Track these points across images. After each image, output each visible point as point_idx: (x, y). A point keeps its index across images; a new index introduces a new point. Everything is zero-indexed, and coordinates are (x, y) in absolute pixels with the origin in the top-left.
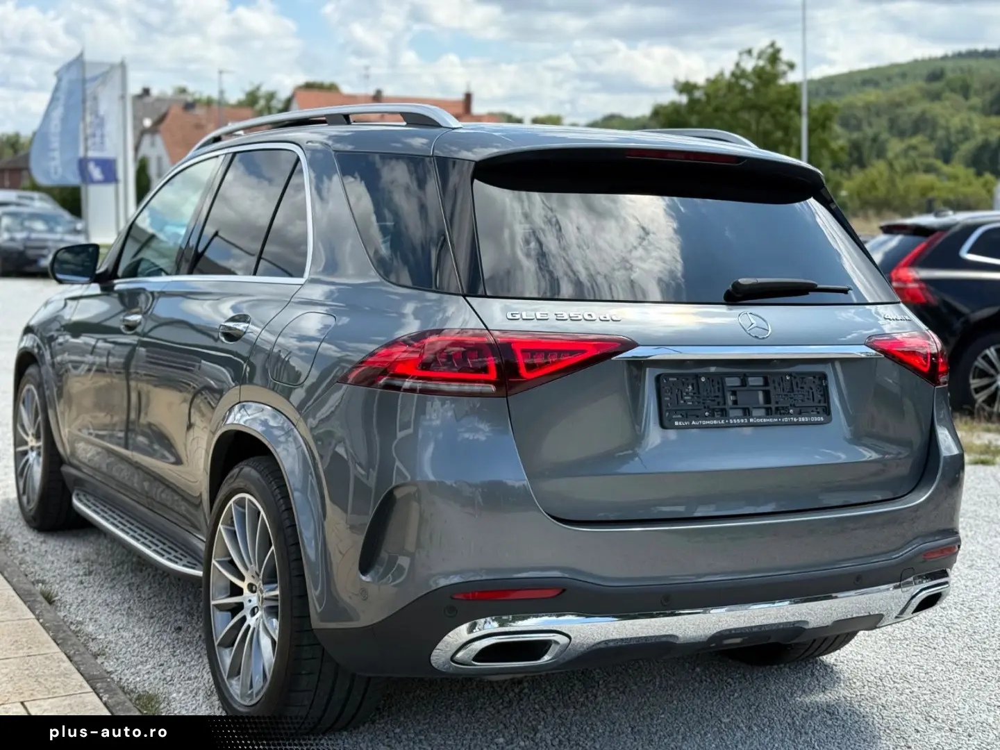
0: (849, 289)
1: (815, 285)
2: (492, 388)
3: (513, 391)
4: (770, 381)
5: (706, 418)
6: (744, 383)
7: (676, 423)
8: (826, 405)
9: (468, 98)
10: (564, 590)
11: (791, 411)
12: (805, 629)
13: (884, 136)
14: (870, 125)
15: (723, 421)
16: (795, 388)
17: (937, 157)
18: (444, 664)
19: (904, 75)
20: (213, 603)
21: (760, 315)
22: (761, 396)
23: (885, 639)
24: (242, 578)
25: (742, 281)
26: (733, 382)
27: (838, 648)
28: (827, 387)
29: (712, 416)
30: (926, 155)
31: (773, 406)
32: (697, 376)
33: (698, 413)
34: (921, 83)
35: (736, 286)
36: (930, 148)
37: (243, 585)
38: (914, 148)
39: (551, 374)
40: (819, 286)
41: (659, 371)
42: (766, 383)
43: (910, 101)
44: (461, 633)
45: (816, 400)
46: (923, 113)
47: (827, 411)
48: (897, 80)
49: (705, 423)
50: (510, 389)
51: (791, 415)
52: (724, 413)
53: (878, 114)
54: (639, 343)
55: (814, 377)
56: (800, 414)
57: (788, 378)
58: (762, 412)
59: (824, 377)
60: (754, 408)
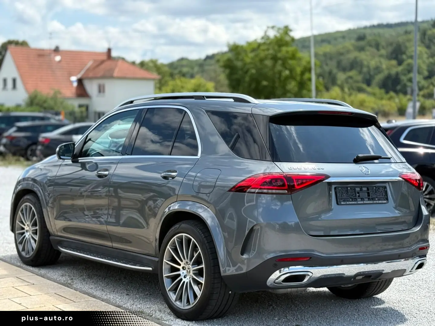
0: (391, 158)
1: (381, 157)
2: (287, 191)
3: (293, 193)
4: (369, 188)
5: (350, 201)
6: (361, 190)
7: (342, 203)
8: (387, 197)
9: (109, 50)
10: (311, 258)
11: (376, 199)
12: (383, 273)
13: (335, 71)
14: (327, 65)
15: (356, 203)
16: (377, 192)
17: (363, 82)
18: (271, 284)
19: (343, 37)
20: (164, 276)
21: (366, 167)
22: (366, 194)
23: (397, 291)
24: (180, 265)
25: (360, 155)
26: (358, 189)
27: (383, 291)
28: (387, 191)
29: (352, 201)
30: (357, 82)
31: (371, 197)
32: (347, 188)
33: (348, 200)
34: (353, 42)
35: (358, 157)
36: (360, 78)
37: (180, 267)
38: (351, 77)
39: (304, 187)
40: (382, 157)
41: (335, 186)
42: (368, 190)
43: (348, 51)
44: (277, 274)
45: (384, 195)
46: (356, 58)
47: (387, 199)
48: (340, 40)
49: (350, 203)
50: (292, 192)
51: (376, 200)
52: (356, 200)
53: (331, 59)
54: (331, 176)
55: (383, 188)
56: (379, 200)
57: (375, 188)
58: (367, 199)
59: (385, 187)
60: (365, 198)
